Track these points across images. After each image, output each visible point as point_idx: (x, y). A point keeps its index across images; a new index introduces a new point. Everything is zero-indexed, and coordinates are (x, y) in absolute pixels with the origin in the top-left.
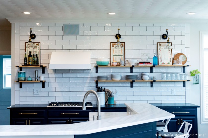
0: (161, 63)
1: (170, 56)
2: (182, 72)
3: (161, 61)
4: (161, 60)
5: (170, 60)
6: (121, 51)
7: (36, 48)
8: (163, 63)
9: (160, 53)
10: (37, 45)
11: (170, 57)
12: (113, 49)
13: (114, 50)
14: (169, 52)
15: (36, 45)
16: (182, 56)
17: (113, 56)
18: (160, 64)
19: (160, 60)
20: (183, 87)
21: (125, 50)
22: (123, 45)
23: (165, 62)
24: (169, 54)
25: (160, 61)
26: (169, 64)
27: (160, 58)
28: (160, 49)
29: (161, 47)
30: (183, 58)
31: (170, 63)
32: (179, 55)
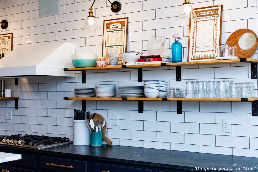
0: (194, 57)
1: (215, 38)
2: (250, 76)
3: (194, 53)
4: (194, 51)
5: (214, 49)
6: (121, 37)
7: (8, 42)
8: (198, 57)
9: (195, 34)
10: (9, 37)
11: (215, 42)
12: (107, 33)
13: (108, 36)
14: (215, 28)
15: (7, 38)
16: (246, 35)
17: (106, 48)
18: (192, 59)
19: (193, 49)
20: (251, 115)
21: (129, 33)
22: (125, 23)
23: (202, 55)
24: (215, 33)
25: (192, 53)
26: (211, 58)
27: (193, 44)
28: (195, 24)
29: (198, 20)
30: (247, 40)
31: (214, 55)
32: (239, 35)
